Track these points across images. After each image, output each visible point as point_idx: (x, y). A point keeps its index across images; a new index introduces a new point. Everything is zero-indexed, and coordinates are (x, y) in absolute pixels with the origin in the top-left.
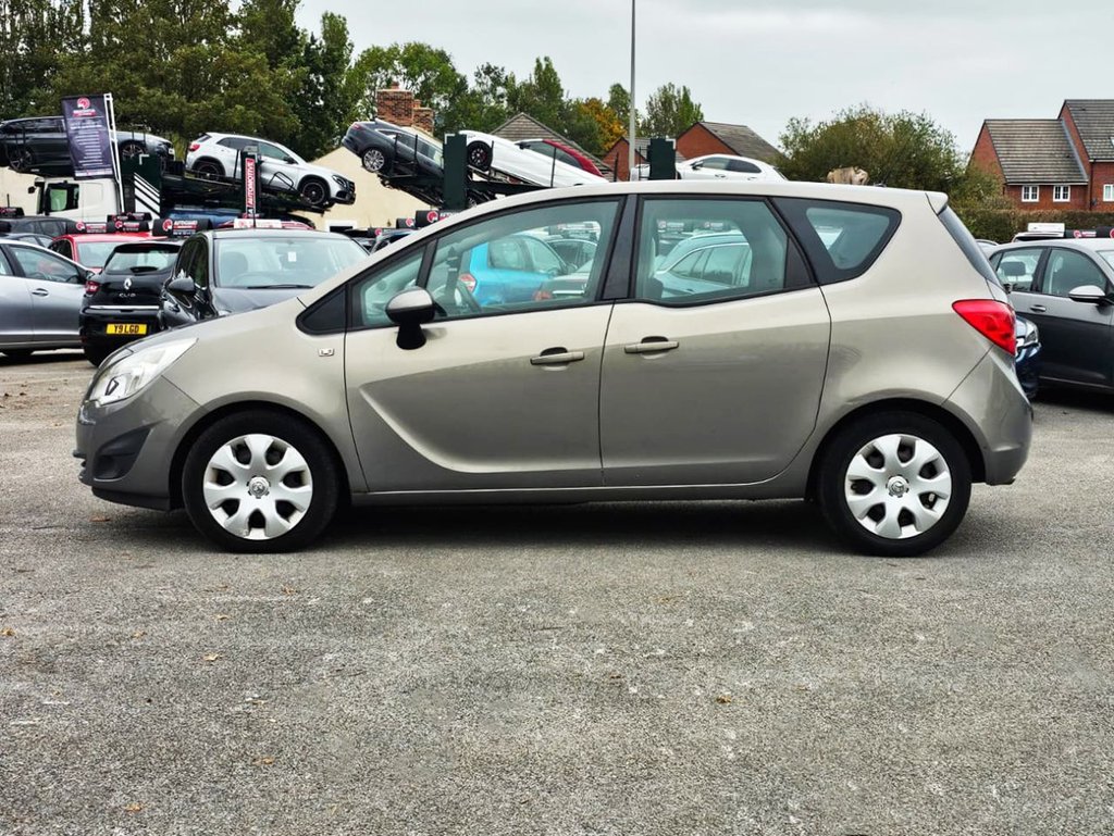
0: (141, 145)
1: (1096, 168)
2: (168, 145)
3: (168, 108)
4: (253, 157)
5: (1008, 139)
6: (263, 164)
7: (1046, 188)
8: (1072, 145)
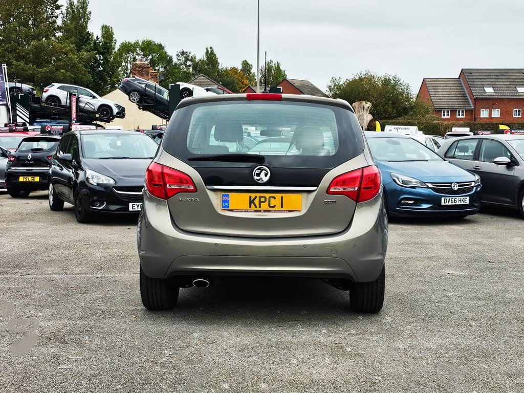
0: (20, 89)
1: (477, 101)
2: (33, 89)
3: (27, 71)
4: (75, 95)
5: (435, 87)
6: (80, 99)
7: (453, 111)
8: (466, 90)
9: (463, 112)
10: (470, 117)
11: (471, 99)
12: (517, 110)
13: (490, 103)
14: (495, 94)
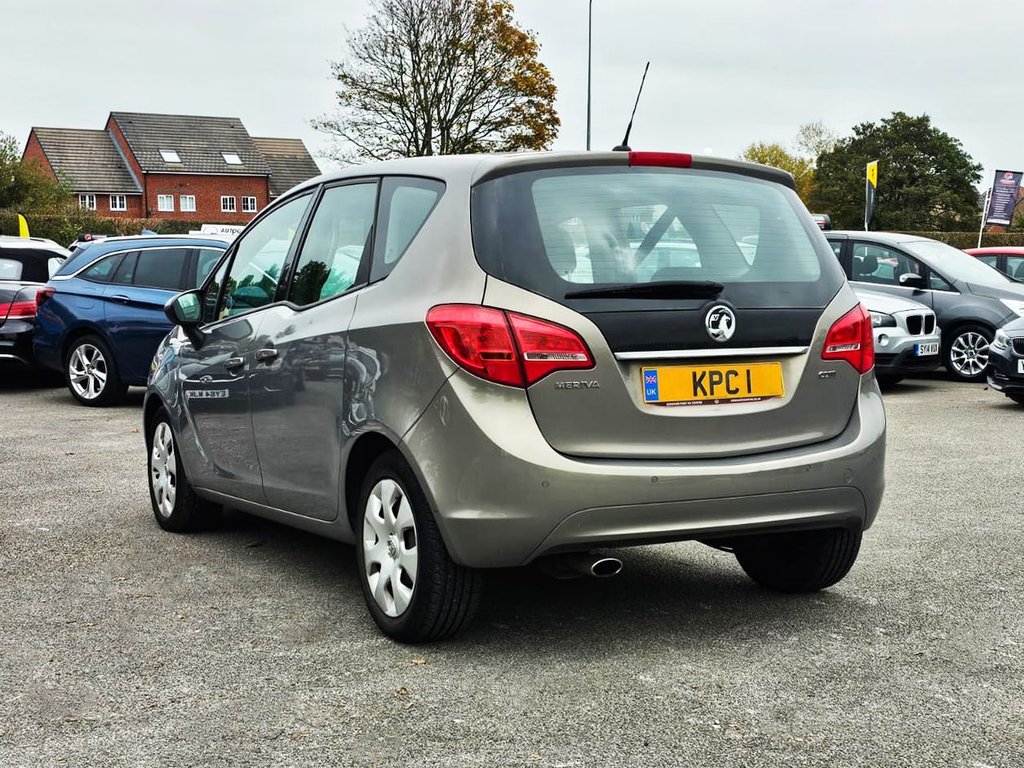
1: (149, 180)
5: (60, 148)
7: (103, 198)
8: (123, 157)
9: (121, 199)
10: (136, 210)
11: (135, 172)
12: (228, 197)
13: (176, 182)
14: (181, 165)
